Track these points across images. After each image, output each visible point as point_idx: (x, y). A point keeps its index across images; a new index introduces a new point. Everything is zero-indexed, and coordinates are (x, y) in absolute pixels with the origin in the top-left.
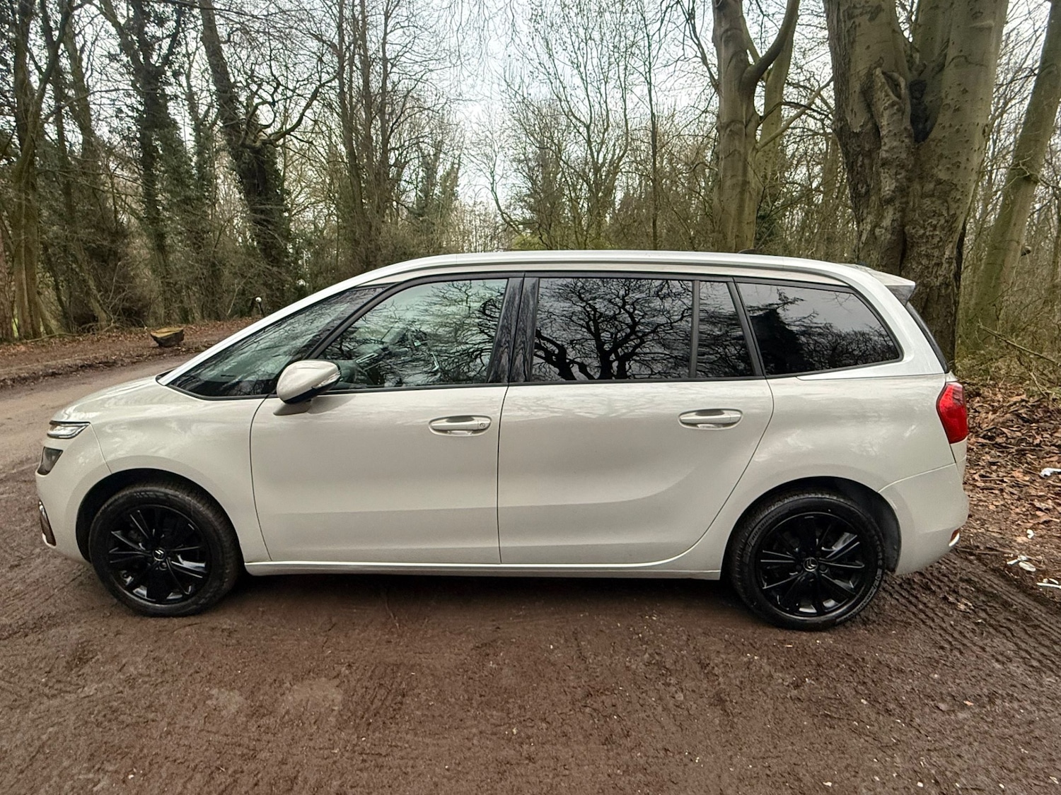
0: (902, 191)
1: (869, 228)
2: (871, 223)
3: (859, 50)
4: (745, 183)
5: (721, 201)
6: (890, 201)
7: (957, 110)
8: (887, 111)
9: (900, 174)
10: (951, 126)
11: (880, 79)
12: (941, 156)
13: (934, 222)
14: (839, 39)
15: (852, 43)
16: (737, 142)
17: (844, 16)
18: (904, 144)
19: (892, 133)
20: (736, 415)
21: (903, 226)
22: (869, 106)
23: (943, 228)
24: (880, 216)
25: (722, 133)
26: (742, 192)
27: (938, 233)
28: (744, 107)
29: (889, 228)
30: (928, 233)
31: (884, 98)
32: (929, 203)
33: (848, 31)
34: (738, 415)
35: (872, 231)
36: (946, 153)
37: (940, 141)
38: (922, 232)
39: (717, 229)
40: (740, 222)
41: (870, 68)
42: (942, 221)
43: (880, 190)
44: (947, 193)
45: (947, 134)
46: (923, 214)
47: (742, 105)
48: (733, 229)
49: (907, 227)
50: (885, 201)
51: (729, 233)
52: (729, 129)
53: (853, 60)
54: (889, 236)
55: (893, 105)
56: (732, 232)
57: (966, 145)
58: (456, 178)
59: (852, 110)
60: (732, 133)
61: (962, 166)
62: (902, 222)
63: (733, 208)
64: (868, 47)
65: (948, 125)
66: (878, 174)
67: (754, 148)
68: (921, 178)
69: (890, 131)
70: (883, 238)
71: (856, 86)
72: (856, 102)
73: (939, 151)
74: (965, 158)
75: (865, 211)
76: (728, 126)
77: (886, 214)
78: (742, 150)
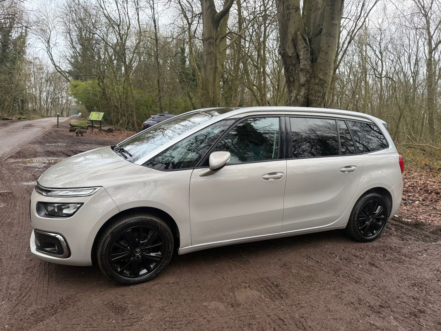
0: (308, 81)
1: (295, 95)
2: (296, 93)
3: (291, 23)
4: (216, 68)
5: (205, 75)
6: (303, 85)
7: (326, 53)
8: (303, 50)
9: (307, 75)
10: (324, 59)
11: (300, 37)
12: (321, 69)
13: (319, 95)
14: (283, 17)
15: (289, 19)
16: (212, 48)
17: (286, 8)
18: (309, 63)
19: (304, 59)
21: (308, 95)
22: (295, 46)
23: (321, 97)
24: (299, 91)
25: (205, 42)
26: (215, 72)
27: (319, 99)
28: (215, 32)
29: (303, 96)
30: (316, 99)
31: (301, 45)
32: (317, 87)
33: (287, 14)
35: (296, 97)
36: (323, 68)
37: (321, 64)
38: (315, 98)
39: (204, 88)
40: (214, 86)
41: (296, 31)
42: (321, 95)
43: (299, 80)
44: (323, 84)
45: (323, 62)
46: (315, 91)
47: (214, 31)
48: (212, 89)
49: (310, 96)
50: (301, 85)
51: (210, 91)
52: (208, 41)
53: (289, 26)
54: (303, 99)
55: (305, 47)
56: (211, 90)
57: (329, 66)
59: (288, 47)
60: (210, 44)
61: (328, 74)
62: (308, 94)
63: (211, 79)
64: (295, 23)
65: (323, 58)
66: (299, 74)
67: (219, 52)
68: (315, 77)
69: (304, 57)
70: (300, 100)
71: (290, 37)
72: (290, 44)
73: (320, 68)
74: (329, 72)
75: (293, 88)
76: (208, 39)
77: (301, 90)
78: (215, 52)
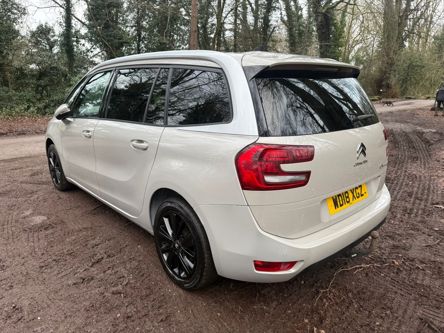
34: (147, 145)
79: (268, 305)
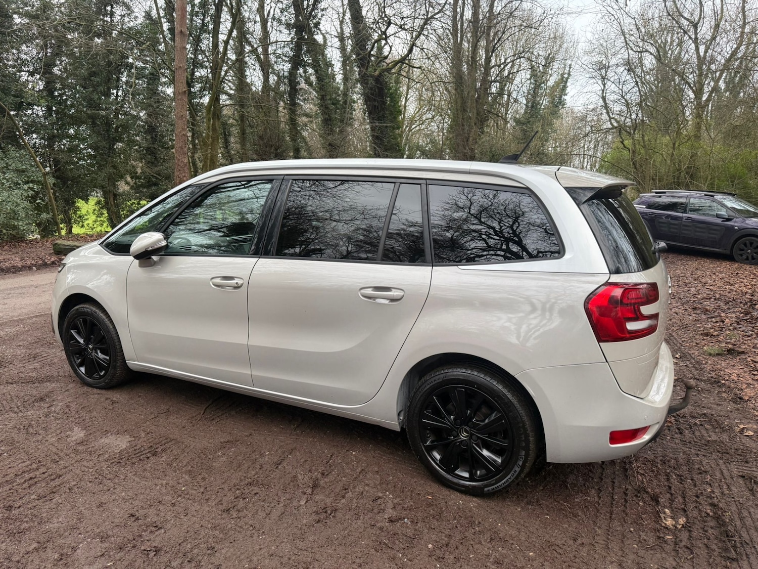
20: (400, 293)
34: (401, 293)
58: (565, 87)
79: (587, 494)
